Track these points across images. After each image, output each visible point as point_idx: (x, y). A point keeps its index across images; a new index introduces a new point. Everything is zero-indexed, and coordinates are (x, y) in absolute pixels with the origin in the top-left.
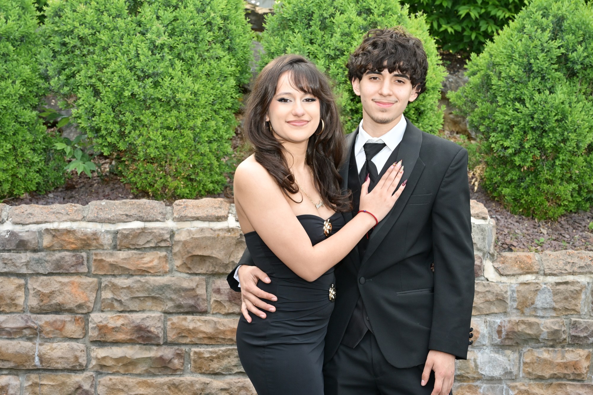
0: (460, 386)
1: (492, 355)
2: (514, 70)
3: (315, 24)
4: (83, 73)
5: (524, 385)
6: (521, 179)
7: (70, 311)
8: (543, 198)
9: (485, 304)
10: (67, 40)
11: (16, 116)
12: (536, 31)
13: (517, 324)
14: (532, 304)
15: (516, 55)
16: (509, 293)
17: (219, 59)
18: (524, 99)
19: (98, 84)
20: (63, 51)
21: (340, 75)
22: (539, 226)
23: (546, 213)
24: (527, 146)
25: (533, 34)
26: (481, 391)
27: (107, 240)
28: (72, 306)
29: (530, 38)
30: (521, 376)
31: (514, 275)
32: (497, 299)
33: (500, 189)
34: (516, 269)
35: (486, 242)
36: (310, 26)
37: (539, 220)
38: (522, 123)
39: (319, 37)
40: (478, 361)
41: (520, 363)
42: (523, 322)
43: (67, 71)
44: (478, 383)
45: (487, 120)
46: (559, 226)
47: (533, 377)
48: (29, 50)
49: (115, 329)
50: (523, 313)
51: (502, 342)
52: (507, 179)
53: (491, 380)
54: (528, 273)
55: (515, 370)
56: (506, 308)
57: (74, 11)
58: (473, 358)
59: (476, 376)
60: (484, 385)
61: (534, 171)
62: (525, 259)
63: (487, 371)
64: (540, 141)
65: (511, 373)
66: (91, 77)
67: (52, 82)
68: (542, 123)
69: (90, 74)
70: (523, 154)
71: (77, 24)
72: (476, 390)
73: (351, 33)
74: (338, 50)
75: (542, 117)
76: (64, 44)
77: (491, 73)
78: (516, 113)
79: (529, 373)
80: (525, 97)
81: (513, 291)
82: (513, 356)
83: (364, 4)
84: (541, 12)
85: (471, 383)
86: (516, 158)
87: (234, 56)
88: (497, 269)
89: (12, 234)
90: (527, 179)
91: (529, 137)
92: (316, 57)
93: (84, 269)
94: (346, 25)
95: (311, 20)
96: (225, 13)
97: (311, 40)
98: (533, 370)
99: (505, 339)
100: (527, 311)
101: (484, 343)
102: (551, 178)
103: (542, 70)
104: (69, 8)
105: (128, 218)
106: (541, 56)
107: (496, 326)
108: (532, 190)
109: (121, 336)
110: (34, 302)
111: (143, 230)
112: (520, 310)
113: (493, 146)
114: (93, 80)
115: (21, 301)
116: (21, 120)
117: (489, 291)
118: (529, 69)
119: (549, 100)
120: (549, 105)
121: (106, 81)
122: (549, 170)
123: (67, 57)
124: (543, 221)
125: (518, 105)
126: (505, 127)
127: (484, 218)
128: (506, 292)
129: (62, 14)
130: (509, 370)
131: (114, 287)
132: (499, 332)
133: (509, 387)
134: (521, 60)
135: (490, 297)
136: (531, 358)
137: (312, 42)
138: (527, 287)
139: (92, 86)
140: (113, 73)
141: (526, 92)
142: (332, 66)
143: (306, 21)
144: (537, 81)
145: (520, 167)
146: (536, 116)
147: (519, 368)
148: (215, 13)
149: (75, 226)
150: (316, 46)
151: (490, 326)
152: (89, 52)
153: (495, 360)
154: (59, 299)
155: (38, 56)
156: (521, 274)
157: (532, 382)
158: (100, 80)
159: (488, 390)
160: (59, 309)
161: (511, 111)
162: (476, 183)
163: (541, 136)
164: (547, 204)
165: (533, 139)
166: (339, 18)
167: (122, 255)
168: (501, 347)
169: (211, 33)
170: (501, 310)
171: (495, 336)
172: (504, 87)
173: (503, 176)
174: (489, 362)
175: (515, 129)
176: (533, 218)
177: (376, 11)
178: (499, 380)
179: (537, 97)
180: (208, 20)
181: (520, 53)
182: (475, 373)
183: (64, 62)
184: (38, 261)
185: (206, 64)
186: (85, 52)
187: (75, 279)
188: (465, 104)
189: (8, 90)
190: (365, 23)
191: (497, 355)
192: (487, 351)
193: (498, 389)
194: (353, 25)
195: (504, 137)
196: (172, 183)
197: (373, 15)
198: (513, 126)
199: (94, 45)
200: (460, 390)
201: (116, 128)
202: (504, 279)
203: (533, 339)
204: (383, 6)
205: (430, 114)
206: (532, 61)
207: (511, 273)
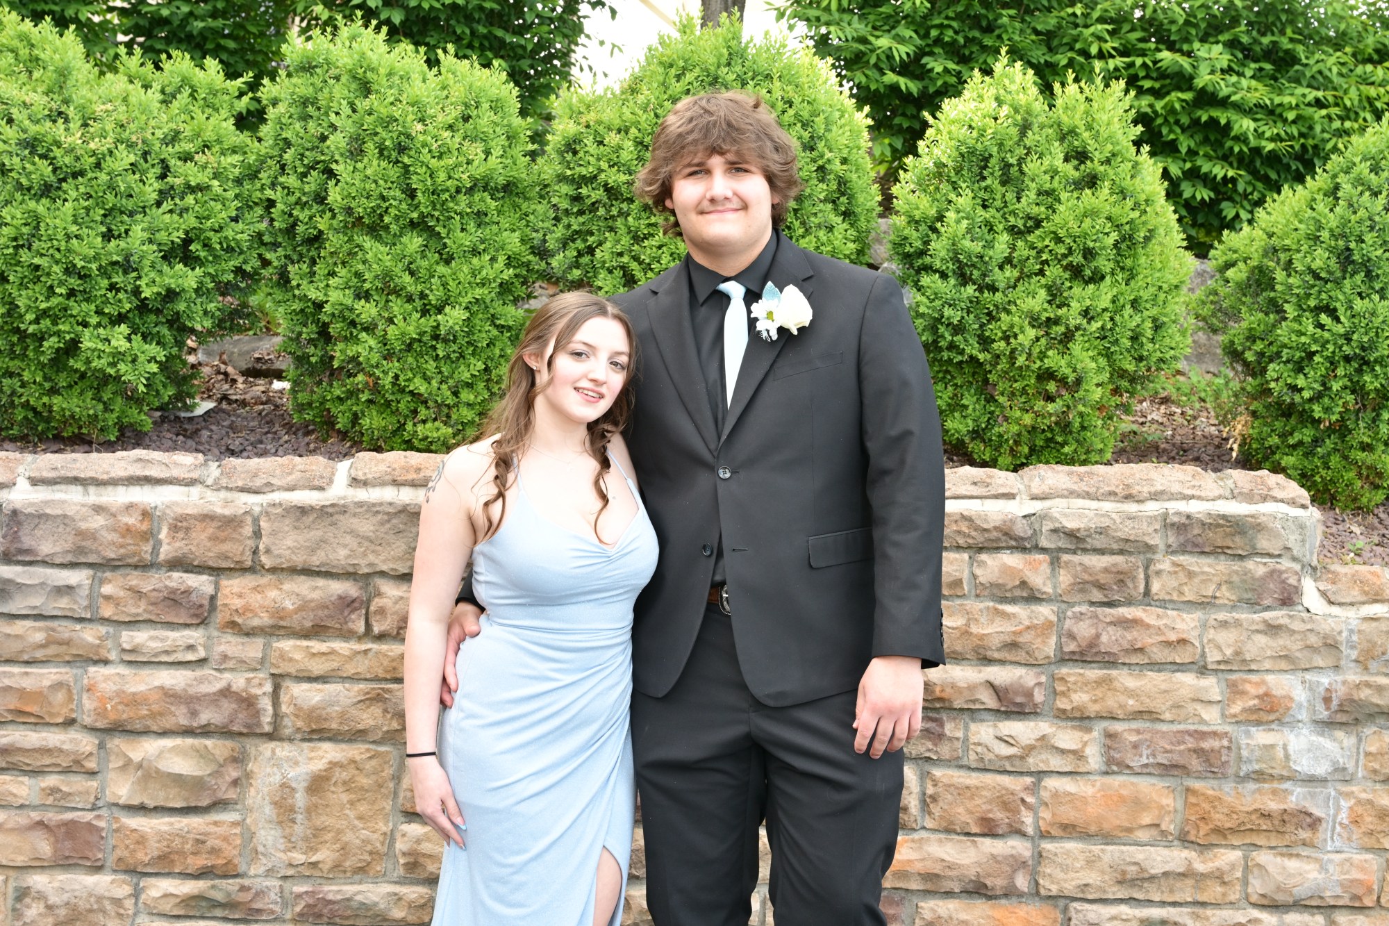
0: (1258, 790)
1: (1314, 738)
2: (1320, 259)
3: (992, 174)
4: (608, 245)
5: (1365, 791)
6: (1316, 442)
8: (1352, 474)
9: (1305, 652)
10: (584, 191)
11: (493, 316)
12: (1361, 193)
13: (1358, 686)
14: (1383, 654)
15: (1325, 235)
16: (1345, 634)
17: (830, 229)
18: (1335, 310)
19: (634, 265)
20: (575, 210)
21: (1032, 261)
22: (1344, 521)
23: (1355, 500)
24: (1336, 386)
25: (1355, 200)
26: (1294, 799)
29: (1351, 205)
30: (1360, 775)
31: (1352, 604)
32: (1326, 645)
33: (1277, 457)
34: (1355, 594)
35: (1307, 546)
36: (984, 178)
37: (1343, 511)
38: (1331, 347)
39: (998, 196)
40: (1291, 749)
41: (1358, 753)
42: (1368, 685)
43: (580, 244)
44: (1287, 785)
45: (1258, 342)
46: (1376, 521)
47: (1382, 778)
48: (516, 207)
50: (1366, 669)
51: (1330, 717)
52: (1291, 441)
53: (1311, 780)
54: (1376, 601)
55: (1350, 766)
56: (1339, 659)
57: (601, 143)
58: (1281, 743)
59: (1285, 773)
60: (1299, 790)
61: (1341, 430)
62: (1370, 576)
63: (1304, 765)
64: (1355, 379)
65: (1344, 769)
66: (621, 254)
67: (555, 262)
68: (1363, 349)
69: (619, 248)
70: (1326, 400)
71: (604, 165)
72: (1285, 798)
73: (1054, 190)
74: (1030, 218)
75: (1365, 339)
76: (577, 199)
77: (1271, 264)
78: (1319, 330)
79: (1375, 771)
80: (1338, 305)
81: (1351, 631)
82: (1347, 740)
83: (1076, 143)
84: (1368, 163)
85: (1275, 785)
86: (1316, 408)
87: (852, 225)
88: (1323, 594)
90: (1327, 441)
91: (1340, 371)
92: (991, 230)
94: (1047, 177)
95: (985, 167)
96: (845, 153)
97: (984, 200)
98: (1381, 766)
99: (1336, 712)
100: (1373, 666)
101: (1300, 718)
102: (1369, 441)
103: (1369, 260)
104: (591, 138)
106: (1369, 238)
107: (1321, 689)
108: (1335, 460)
112: (1362, 663)
113: (1272, 385)
114: (625, 259)
116: (502, 322)
117: (1311, 630)
118: (1345, 258)
119: (1380, 311)
120: (1381, 319)
121: (647, 261)
122: (1368, 428)
123: (581, 219)
124: (1348, 512)
125: (1324, 318)
126: (1298, 354)
127: (1304, 507)
128: (1340, 633)
129: (578, 148)
130: (1341, 765)
132: (1327, 700)
133: (1341, 794)
134: (1333, 243)
135: (1313, 640)
136: (1378, 745)
137: (985, 207)
138: (1374, 624)
139: (623, 268)
140: (660, 247)
141: (1341, 297)
142: (1020, 243)
143: (976, 170)
144: (1359, 277)
145: (1319, 421)
146: (1355, 337)
147: (1357, 761)
148: (831, 151)
150: (992, 211)
151: (1311, 689)
152: (621, 213)
153: (1319, 747)
155: (532, 217)
156: (1364, 603)
157: (1378, 786)
159: (1305, 798)
161: (1311, 328)
162: (1235, 447)
163: (1359, 371)
164: (1359, 483)
165: (1345, 375)
166: (1032, 167)
168: (1328, 725)
169: (823, 186)
170: (1330, 662)
171: (1320, 707)
172: (1298, 287)
173: (1284, 436)
174: (1309, 751)
175: (1317, 359)
176: (1332, 508)
177: (1097, 156)
178: (1323, 781)
179: (1359, 305)
180: (820, 162)
181: (1331, 230)
182: (1284, 767)
183: (575, 227)
185: (812, 238)
186: (614, 212)
188: (1214, 315)
189: (484, 273)
190: (1077, 174)
191: (1321, 739)
192: (1304, 731)
193: (1321, 797)
194: (1057, 178)
195: (1292, 370)
197: (1092, 161)
198: (1314, 353)
199: (631, 201)
200: (1257, 796)
202: (1335, 610)
203: (1383, 713)
204: (1109, 147)
205: (1173, 329)
206: (1353, 245)
207: (1348, 600)
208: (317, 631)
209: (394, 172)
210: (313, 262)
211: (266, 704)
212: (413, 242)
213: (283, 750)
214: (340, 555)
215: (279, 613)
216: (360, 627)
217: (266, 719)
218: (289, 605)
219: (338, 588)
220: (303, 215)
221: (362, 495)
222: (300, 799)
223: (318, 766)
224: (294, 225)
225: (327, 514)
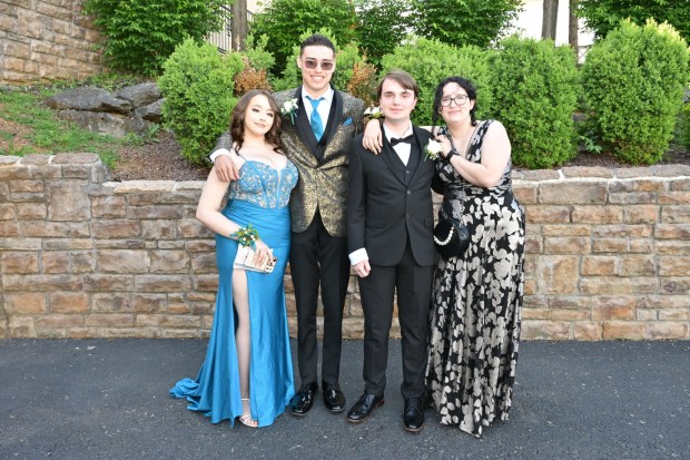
7: (646, 223)
10: (601, 81)
27: (667, 186)
28: (647, 220)
49: (670, 232)
66: (612, 101)
69: (611, 99)
71: (610, 72)
76: (597, 83)
89: (618, 183)
93: (654, 201)
104: (605, 63)
105: (678, 174)
109: (671, 236)
110: (628, 218)
111: (687, 180)
114: (614, 102)
115: (621, 218)
131: (669, 210)
149: (650, 178)
154: (641, 217)
158: (617, 101)
160: (641, 222)
167: (675, 193)
184: (631, 197)
187: (650, 206)
196: (647, 156)
201: (623, 127)
208: (556, 222)
209: (542, 78)
210: (508, 109)
211: (541, 244)
212: (547, 100)
213: (546, 258)
214: (564, 199)
215: (545, 217)
216: (568, 220)
217: (541, 249)
218: (548, 214)
219: (562, 208)
220: (508, 94)
221: (570, 180)
222: (552, 272)
223: (557, 262)
224: (504, 97)
225: (561, 186)
